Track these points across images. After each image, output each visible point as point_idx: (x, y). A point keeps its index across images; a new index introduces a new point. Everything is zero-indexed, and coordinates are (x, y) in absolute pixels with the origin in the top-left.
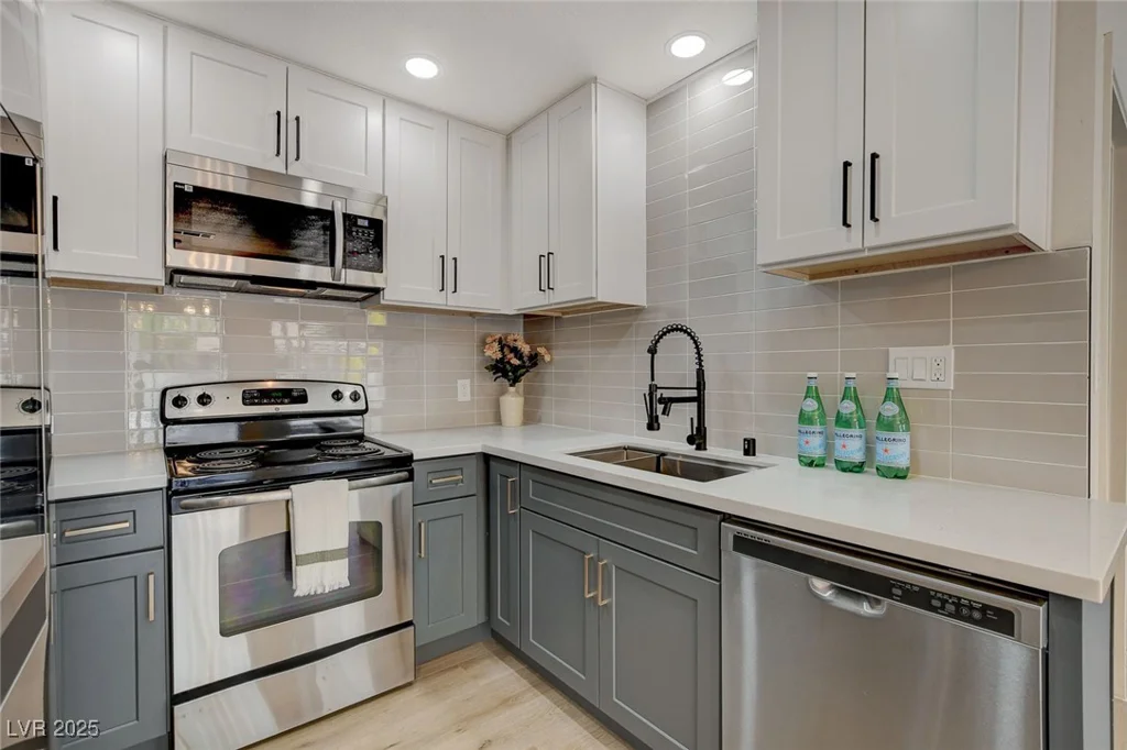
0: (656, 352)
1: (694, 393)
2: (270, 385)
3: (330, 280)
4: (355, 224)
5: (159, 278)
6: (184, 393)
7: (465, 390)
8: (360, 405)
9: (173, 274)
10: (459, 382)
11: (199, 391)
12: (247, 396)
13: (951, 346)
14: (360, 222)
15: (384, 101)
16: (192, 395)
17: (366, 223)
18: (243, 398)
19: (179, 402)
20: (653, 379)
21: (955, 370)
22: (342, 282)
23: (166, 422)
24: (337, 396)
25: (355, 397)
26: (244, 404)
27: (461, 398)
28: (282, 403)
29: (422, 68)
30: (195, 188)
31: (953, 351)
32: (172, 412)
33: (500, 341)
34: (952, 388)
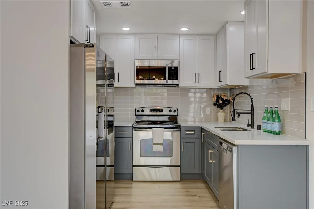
0: (235, 100)
1: (250, 112)
2: (158, 108)
3: (165, 83)
4: (171, 69)
5: (133, 86)
6: (139, 109)
7: (208, 110)
8: (176, 114)
9: (136, 84)
10: (206, 108)
11: (142, 109)
12: (151, 110)
13: (289, 98)
14: (173, 68)
15: (180, 36)
16: (140, 110)
17: (174, 68)
18: (150, 111)
19: (138, 111)
20: (234, 107)
21: (291, 105)
22: (168, 83)
23: (136, 115)
24: (170, 111)
25: (175, 111)
26: (150, 112)
27: (207, 113)
28: (158, 112)
29: (184, 29)
30: (139, 67)
31: (289, 100)
32: (137, 113)
33: (218, 96)
34: (289, 110)
